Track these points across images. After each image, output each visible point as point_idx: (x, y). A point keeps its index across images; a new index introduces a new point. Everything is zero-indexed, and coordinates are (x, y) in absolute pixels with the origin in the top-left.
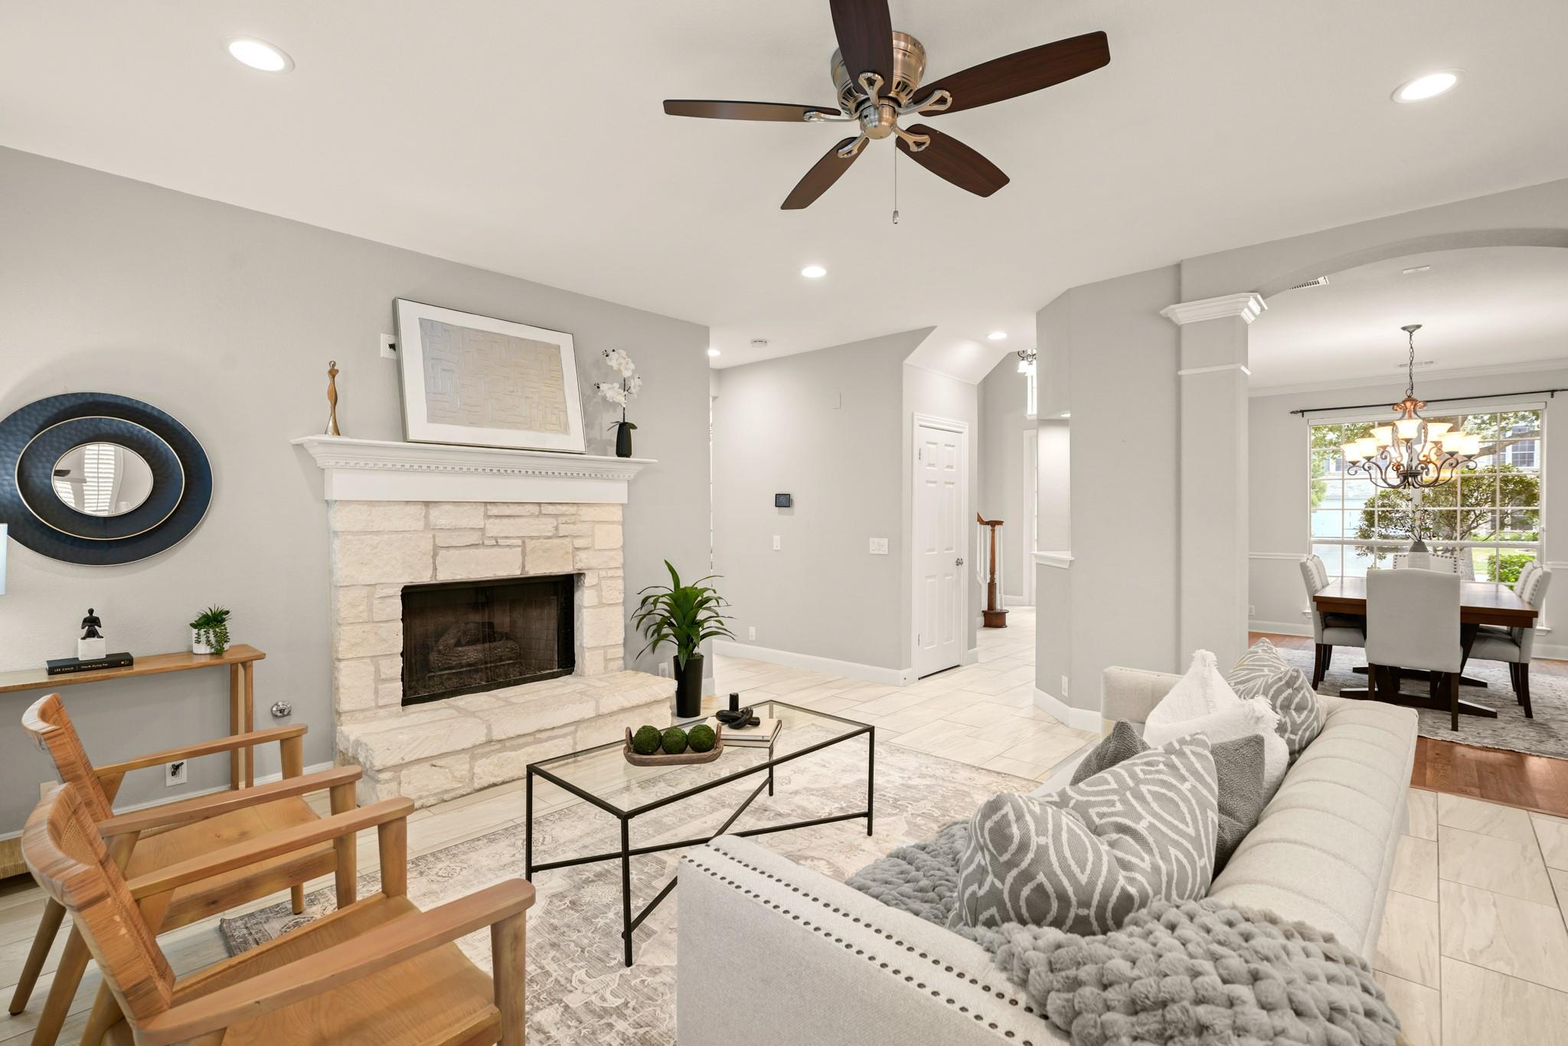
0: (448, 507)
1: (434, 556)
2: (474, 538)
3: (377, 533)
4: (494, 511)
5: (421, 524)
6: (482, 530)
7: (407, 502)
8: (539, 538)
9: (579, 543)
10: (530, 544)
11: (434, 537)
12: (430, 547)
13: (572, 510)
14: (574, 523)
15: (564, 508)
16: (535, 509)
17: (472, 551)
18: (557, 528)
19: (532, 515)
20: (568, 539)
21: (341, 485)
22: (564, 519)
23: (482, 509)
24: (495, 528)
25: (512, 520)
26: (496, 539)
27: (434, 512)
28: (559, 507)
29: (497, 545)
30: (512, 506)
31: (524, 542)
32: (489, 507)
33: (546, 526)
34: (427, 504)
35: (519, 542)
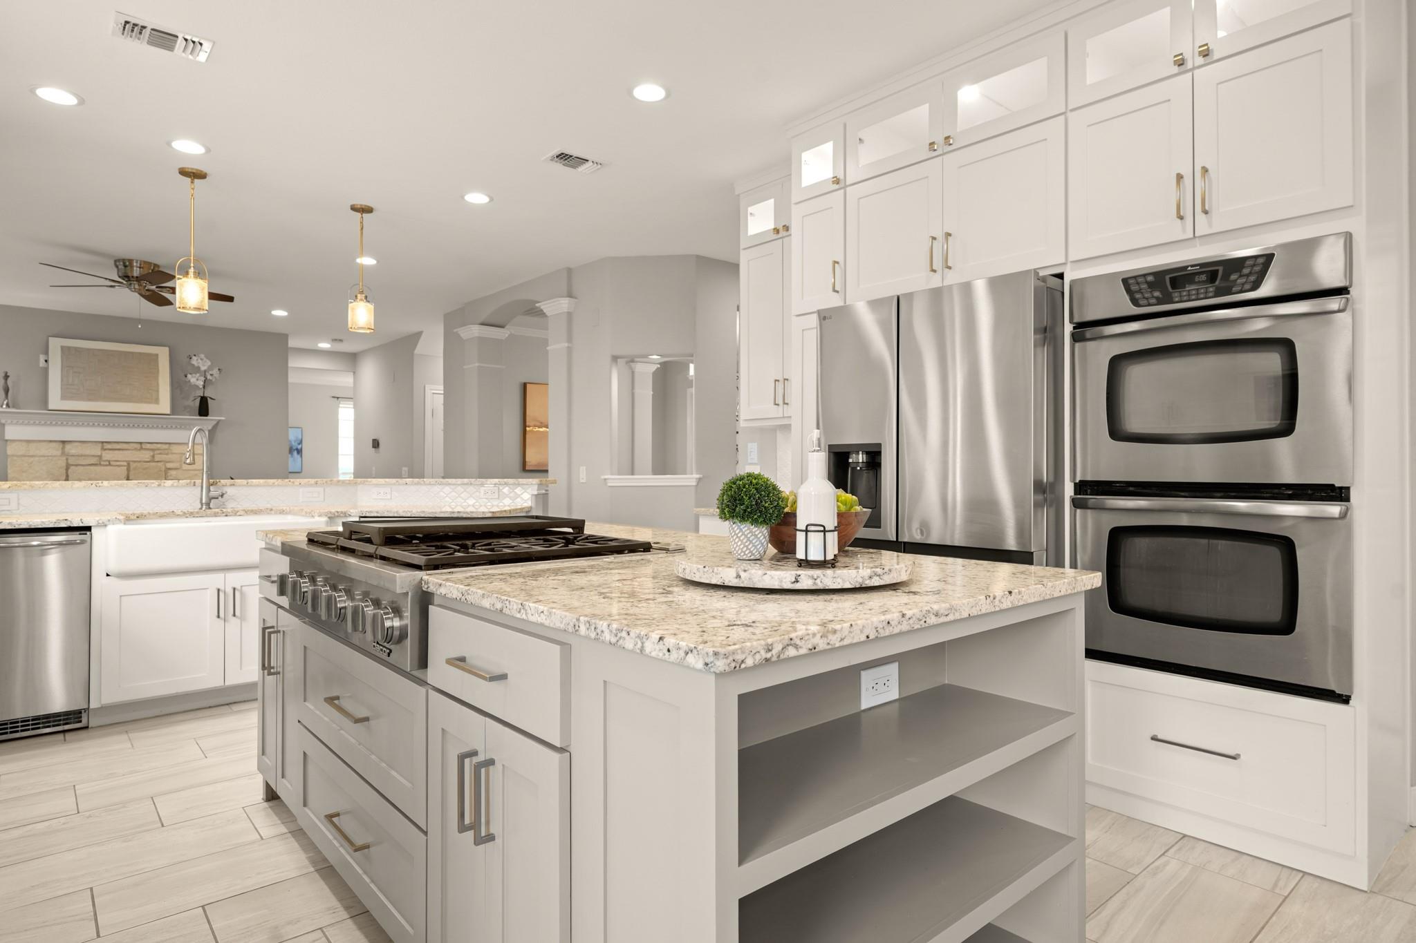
0: (76, 444)
1: (67, 469)
2: (93, 461)
3: (32, 456)
4: (109, 446)
5: (59, 453)
6: (100, 457)
7: (51, 441)
8: (140, 462)
9: (169, 465)
10: (133, 465)
11: (67, 459)
12: (64, 464)
13: (166, 447)
14: (167, 454)
15: (159, 446)
16: (138, 446)
17: (92, 468)
18: (153, 456)
19: (136, 449)
20: (162, 463)
21: (11, 432)
22: (158, 452)
23: (100, 445)
24: (107, 456)
25: (121, 452)
26: (109, 461)
27: (68, 447)
28: (155, 445)
29: (110, 465)
30: (121, 444)
31: (129, 464)
32: (105, 444)
33: (146, 455)
34: (64, 442)
35: (125, 464)
